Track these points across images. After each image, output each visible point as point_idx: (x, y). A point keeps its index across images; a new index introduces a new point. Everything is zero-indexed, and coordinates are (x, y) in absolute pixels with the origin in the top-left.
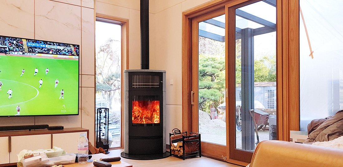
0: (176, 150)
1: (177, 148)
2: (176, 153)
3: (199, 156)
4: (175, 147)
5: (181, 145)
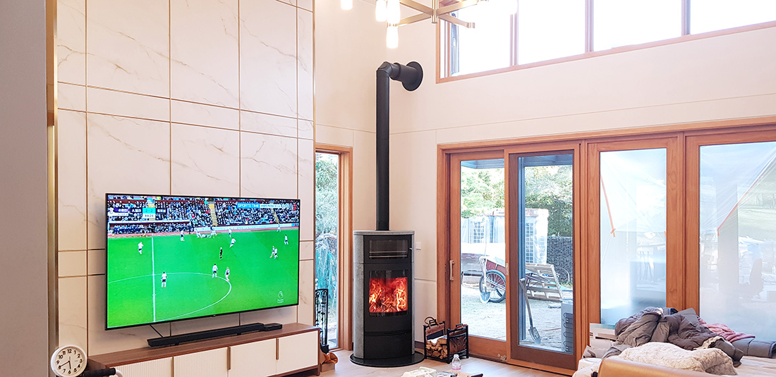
0: (435, 350)
1: (436, 347)
2: (436, 354)
3: (465, 357)
4: (433, 346)
5: (444, 342)
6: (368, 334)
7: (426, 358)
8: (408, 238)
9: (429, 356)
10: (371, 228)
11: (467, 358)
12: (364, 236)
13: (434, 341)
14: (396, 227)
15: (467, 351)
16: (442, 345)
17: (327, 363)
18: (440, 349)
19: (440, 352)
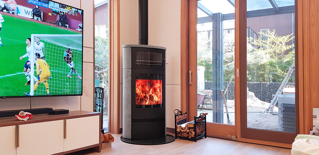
0: (184, 132)
1: (185, 130)
2: (185, 135)
3: (204, 137)
4: (182, 129)
5: (192, 126)
6: (135, 120)
7: (176, 138)
8: (162, 52)
9: (179, 137)
10: (136, 42)
11: (206, 138)
12: (132, 47)
13: (183, 126)
14: (152, 42)
15: (205, 133)
16: (189, 128)
17: (105, 142)
18: (188, 131)
19: (188, 133)
